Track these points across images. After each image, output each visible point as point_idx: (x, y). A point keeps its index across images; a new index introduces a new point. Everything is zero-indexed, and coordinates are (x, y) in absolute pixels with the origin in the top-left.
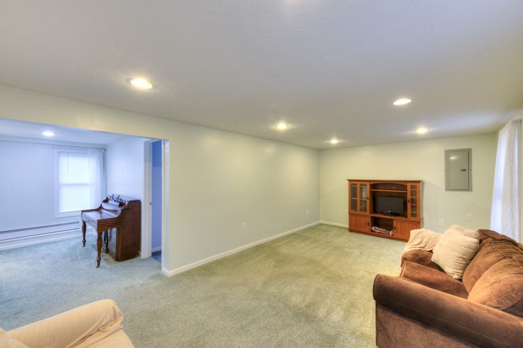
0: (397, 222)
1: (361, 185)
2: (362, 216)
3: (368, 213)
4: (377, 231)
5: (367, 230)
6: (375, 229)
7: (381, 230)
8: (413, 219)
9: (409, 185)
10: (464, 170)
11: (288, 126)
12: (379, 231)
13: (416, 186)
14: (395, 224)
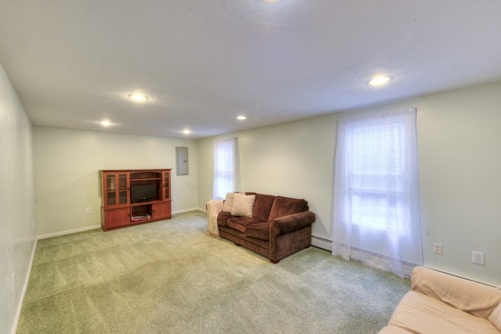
0: (155, 205)
1: (120, 176)
2: (122, 209)
3: (128, 204)
4: (136, 220)
5: (128, 222)
6: (134, 218)
7: (139, 217)
8: (167, 200)
9: (163, 173)
10: (186, 161)
11: (147, 98)
12: (138, 219)
13: (168, 173)
14: (154, 208)
